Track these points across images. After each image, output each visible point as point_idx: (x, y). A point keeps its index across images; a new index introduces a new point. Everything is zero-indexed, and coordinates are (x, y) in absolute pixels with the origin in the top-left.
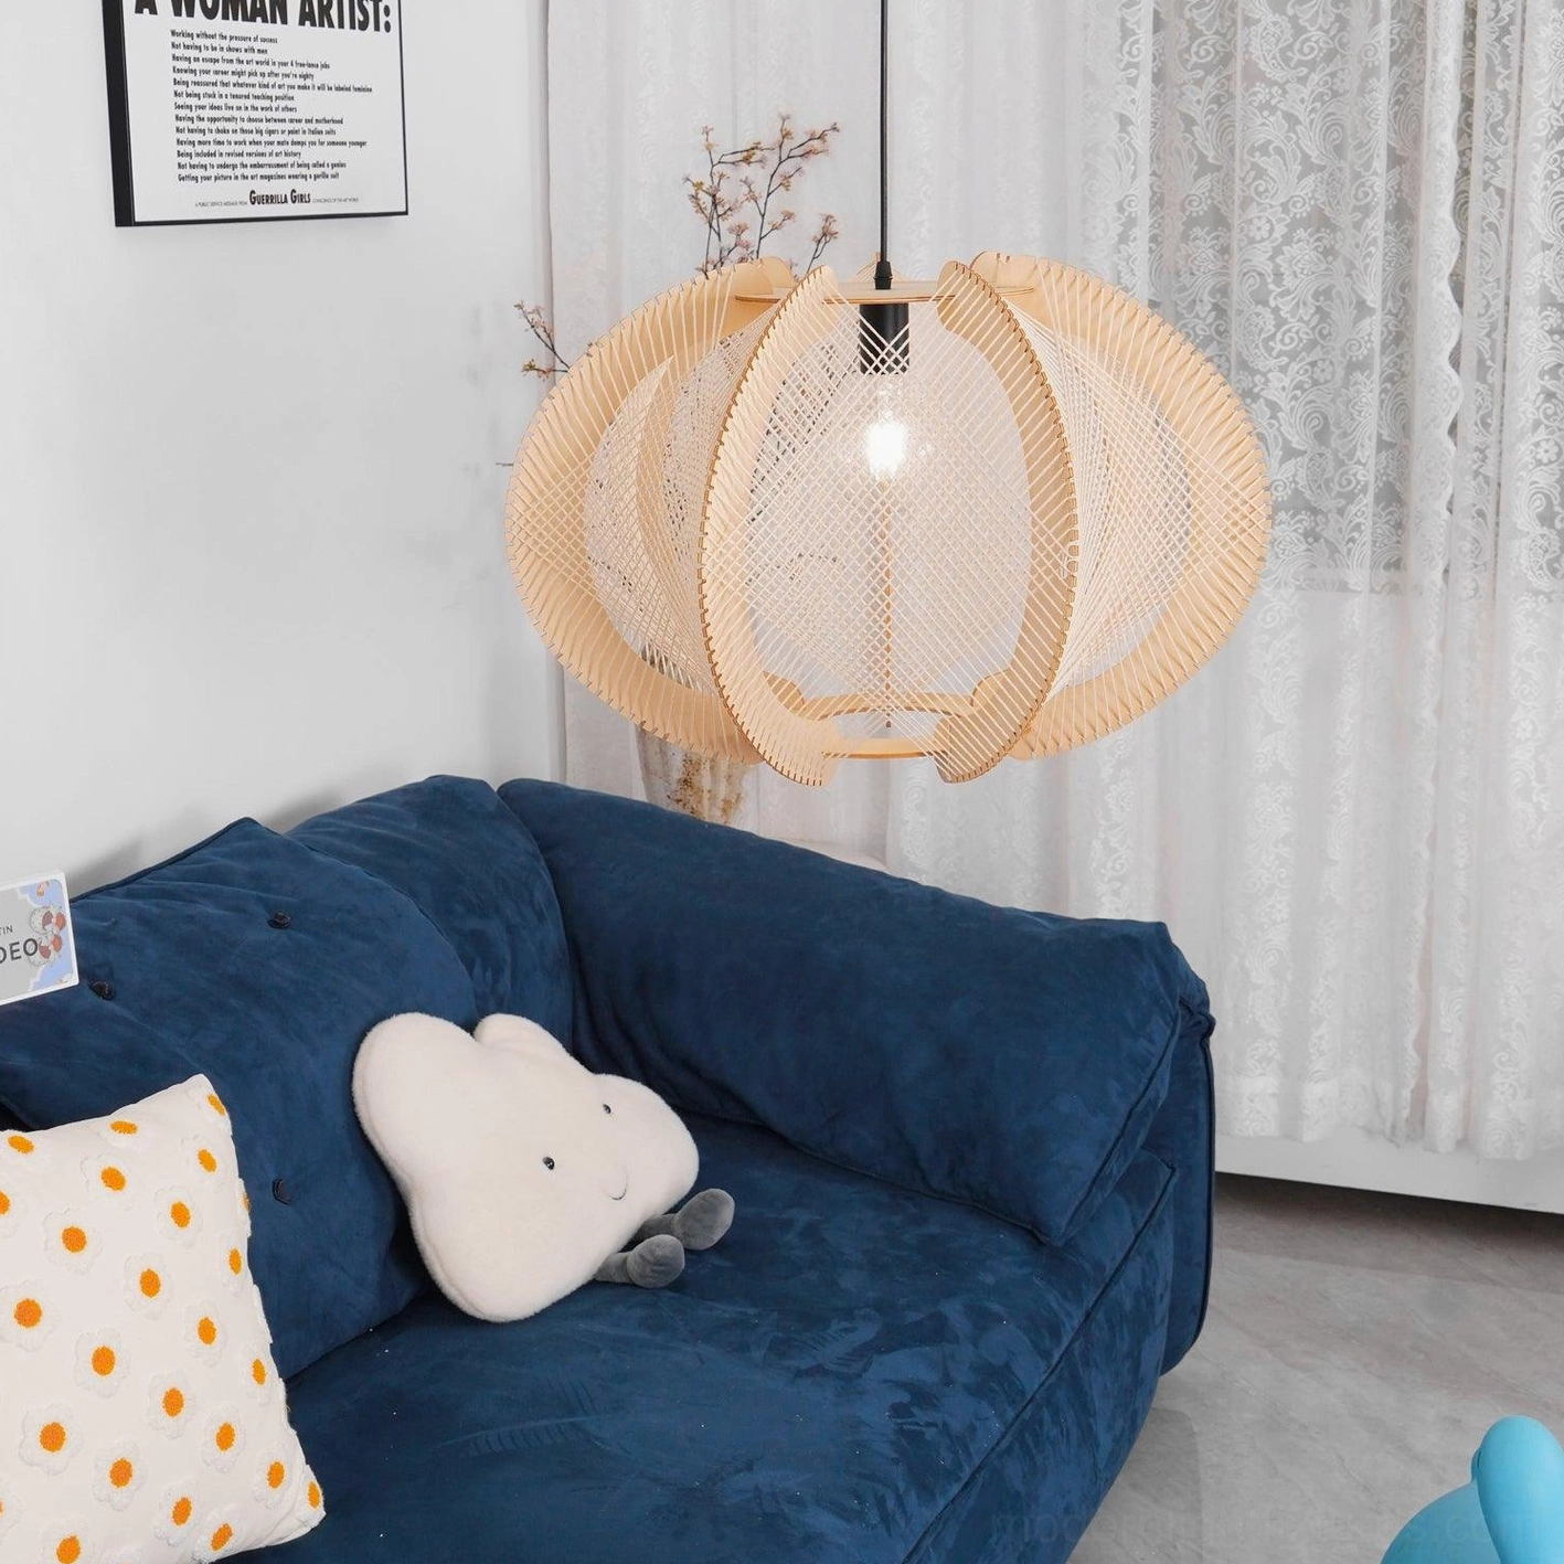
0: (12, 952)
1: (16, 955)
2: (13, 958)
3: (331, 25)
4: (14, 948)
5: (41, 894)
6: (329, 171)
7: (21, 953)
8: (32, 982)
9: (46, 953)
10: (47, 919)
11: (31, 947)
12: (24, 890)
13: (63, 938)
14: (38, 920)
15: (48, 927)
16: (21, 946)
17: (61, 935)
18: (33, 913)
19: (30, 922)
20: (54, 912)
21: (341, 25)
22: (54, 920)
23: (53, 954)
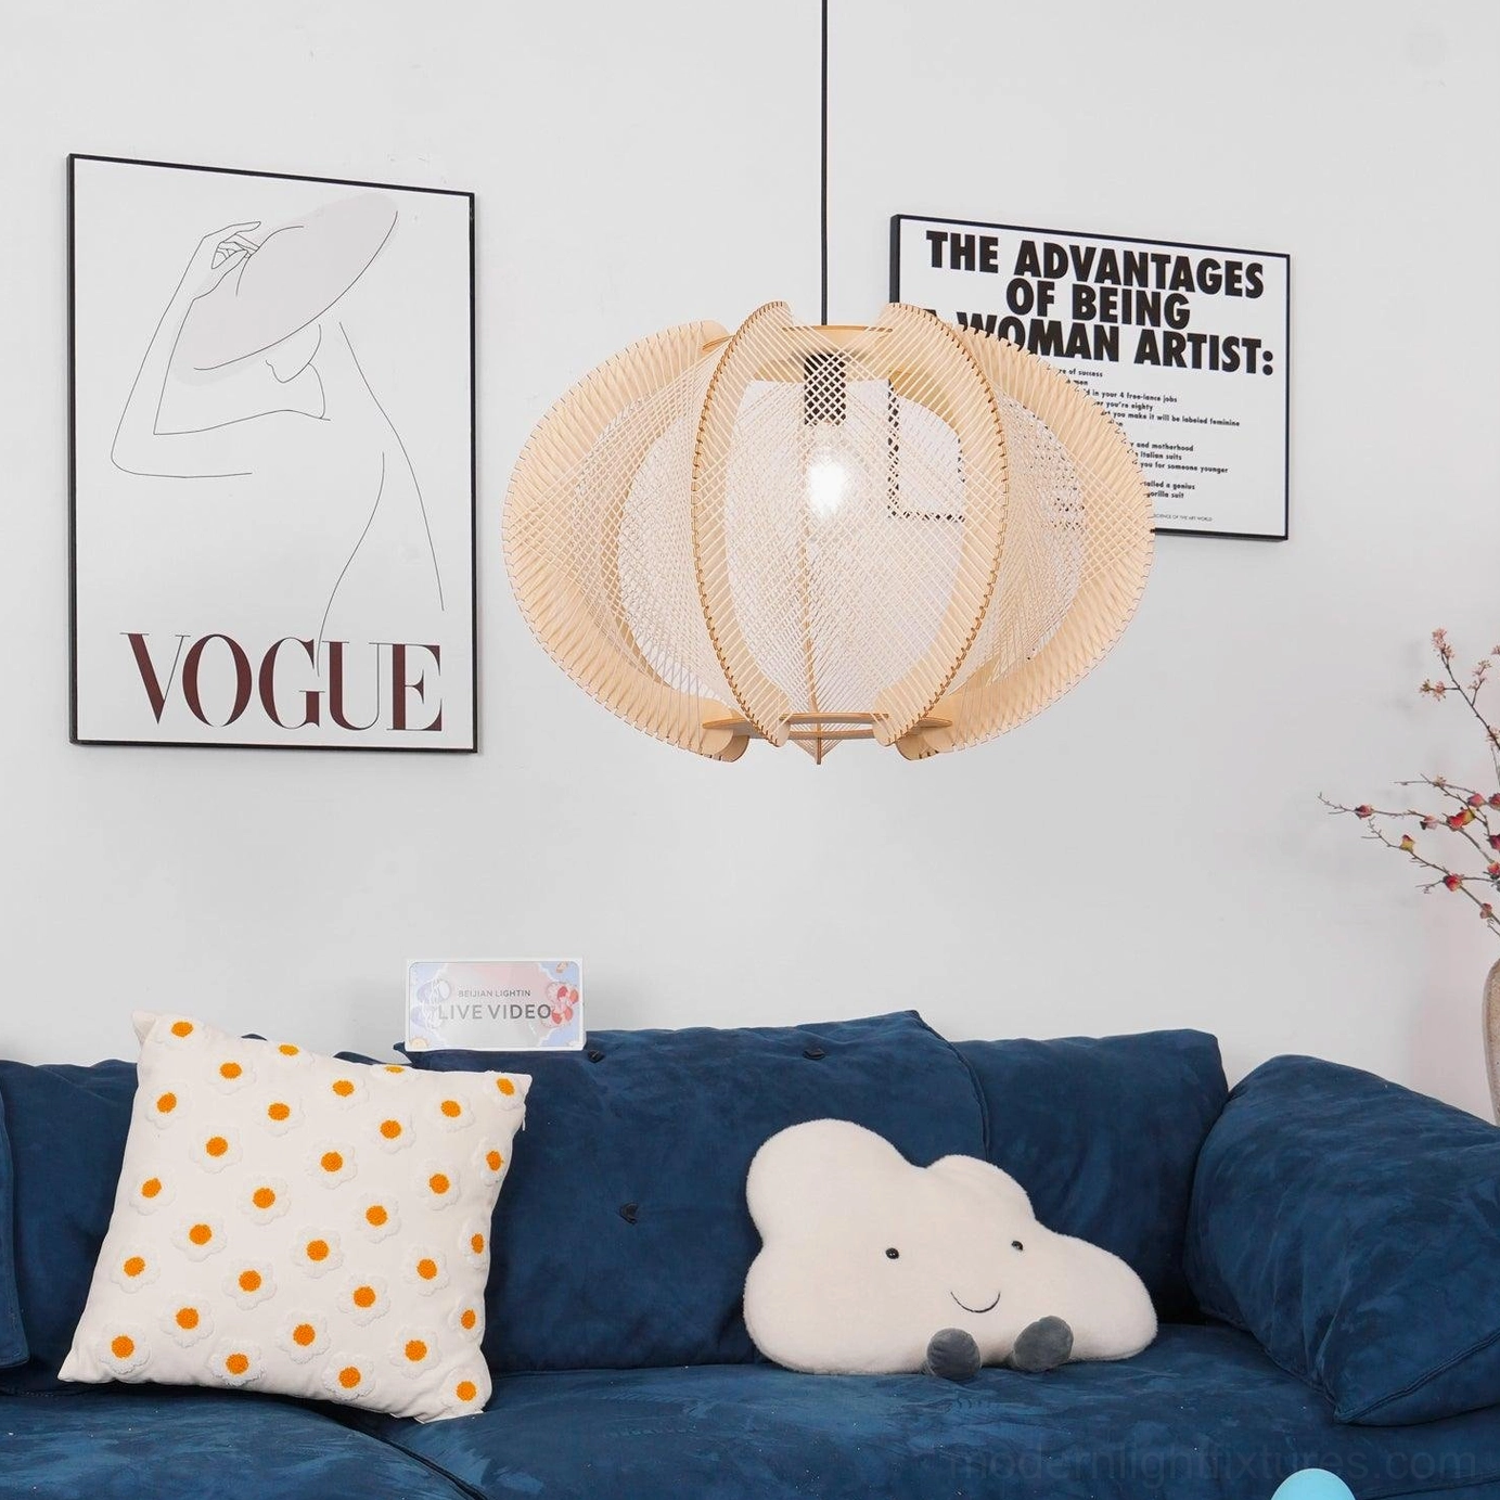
0: (528, 1012)
1: (530, 1014)
2: (527, 1017)
3: (1181, 364)
4: (530, 1009)
5: (560, 971)
6: (1170, 491)
7: (536, 1014)
8: (542, 1039)
9: (557, 1019)
10: (562, 992)
11: (544, 1012)
12: (545, 964)
13: (575, 1012)
14: (554, 991)
15: (563, 999)
16: (536, 1009)
17: (573, 1007)
18: (551, 984)
19: (547, 992)
20: (569, 989)
21: (1197, 364)
22: (568, 995)
23: (564, 1021)
